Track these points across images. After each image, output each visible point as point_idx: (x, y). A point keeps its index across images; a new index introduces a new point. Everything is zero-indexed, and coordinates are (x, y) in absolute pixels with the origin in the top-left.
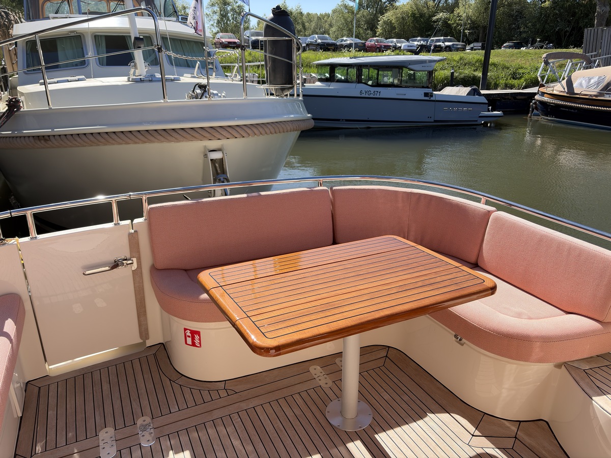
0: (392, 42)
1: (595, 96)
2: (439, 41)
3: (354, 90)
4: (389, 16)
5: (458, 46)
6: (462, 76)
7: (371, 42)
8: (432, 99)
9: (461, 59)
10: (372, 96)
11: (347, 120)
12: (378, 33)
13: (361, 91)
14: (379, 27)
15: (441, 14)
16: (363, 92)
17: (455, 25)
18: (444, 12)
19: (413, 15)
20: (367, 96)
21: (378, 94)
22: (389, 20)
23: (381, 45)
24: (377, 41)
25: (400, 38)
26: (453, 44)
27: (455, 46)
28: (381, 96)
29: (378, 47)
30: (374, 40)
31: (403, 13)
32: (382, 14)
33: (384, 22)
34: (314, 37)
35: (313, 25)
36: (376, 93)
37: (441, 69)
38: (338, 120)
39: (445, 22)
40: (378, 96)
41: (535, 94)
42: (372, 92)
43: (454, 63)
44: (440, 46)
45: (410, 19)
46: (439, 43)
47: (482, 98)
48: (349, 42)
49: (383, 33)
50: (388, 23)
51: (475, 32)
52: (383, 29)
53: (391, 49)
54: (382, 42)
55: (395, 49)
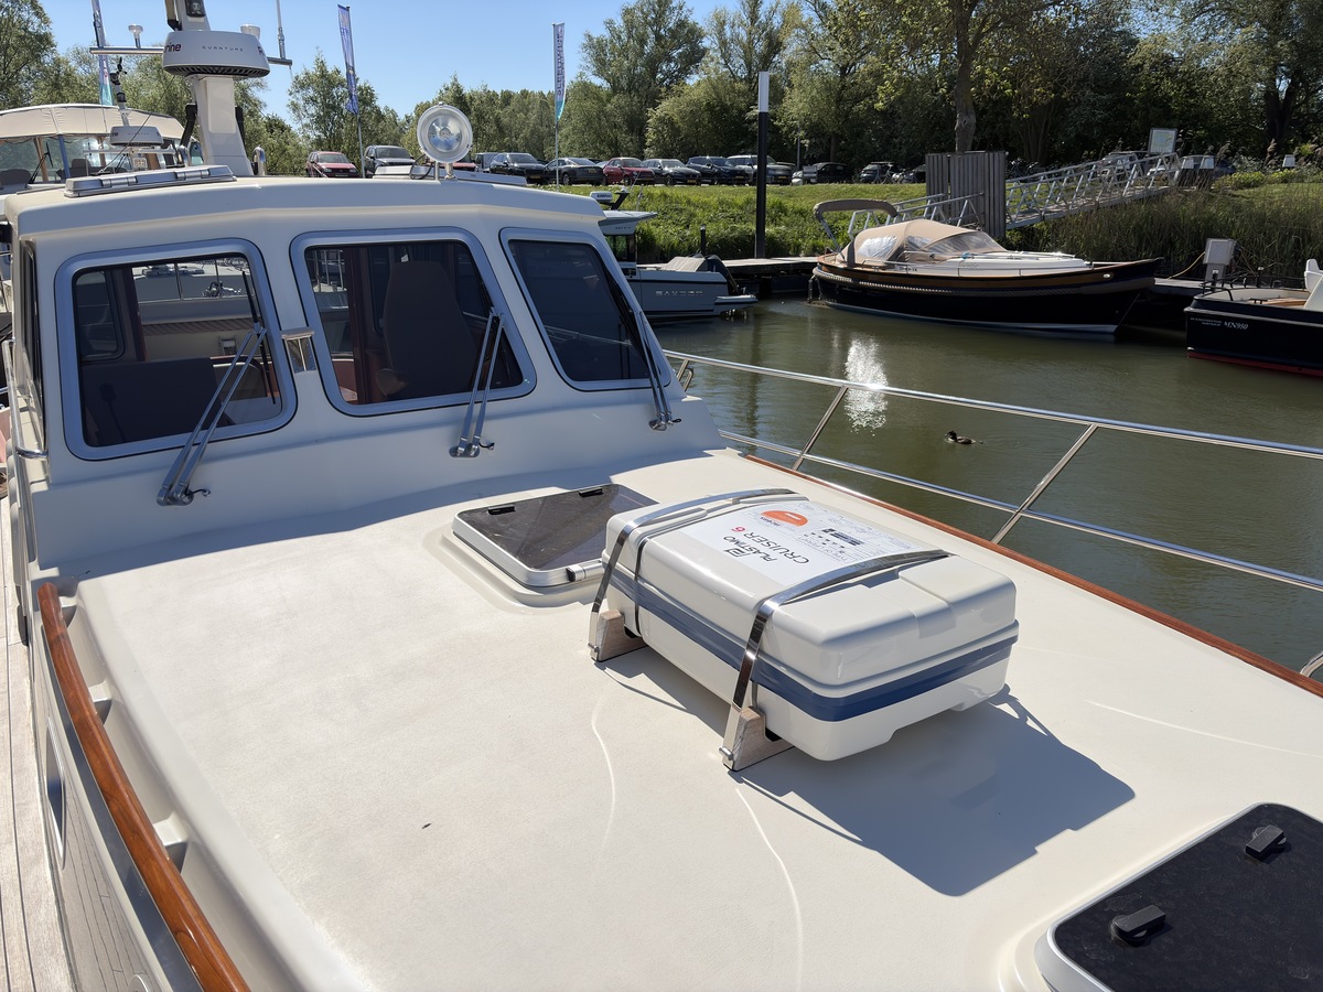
0: (656, 164)
1: (880, 267)
2: (743, 162)
4: (666, 107)
5: (778, 173)
6: (736, 234)
7: (614, 165)
8: (634, 278)
12: (649, 141)
14: (650, 129)
17: (785, 129)
22: (666, 115)
23: (631, 171)
24: (625, 164)
25: (669, 157)
29: (625, 175)
30: (619, 162)
31: (697, 103)
32: (655, 106)
33: (661, 120)
34: (504, 157)
35: (533, 118)
41: (814, 265)
43: (735, 211)
44: (742, 172)
45: (706, 116)
46: (743, 167)
47: (717, 276)
48: (572, 166)
49: (658, 141)
50: (667, 122)
51: (821, 143)
52: (658, 132)
53: (653, 176)
54: (634, 165)
55: (659, 177)
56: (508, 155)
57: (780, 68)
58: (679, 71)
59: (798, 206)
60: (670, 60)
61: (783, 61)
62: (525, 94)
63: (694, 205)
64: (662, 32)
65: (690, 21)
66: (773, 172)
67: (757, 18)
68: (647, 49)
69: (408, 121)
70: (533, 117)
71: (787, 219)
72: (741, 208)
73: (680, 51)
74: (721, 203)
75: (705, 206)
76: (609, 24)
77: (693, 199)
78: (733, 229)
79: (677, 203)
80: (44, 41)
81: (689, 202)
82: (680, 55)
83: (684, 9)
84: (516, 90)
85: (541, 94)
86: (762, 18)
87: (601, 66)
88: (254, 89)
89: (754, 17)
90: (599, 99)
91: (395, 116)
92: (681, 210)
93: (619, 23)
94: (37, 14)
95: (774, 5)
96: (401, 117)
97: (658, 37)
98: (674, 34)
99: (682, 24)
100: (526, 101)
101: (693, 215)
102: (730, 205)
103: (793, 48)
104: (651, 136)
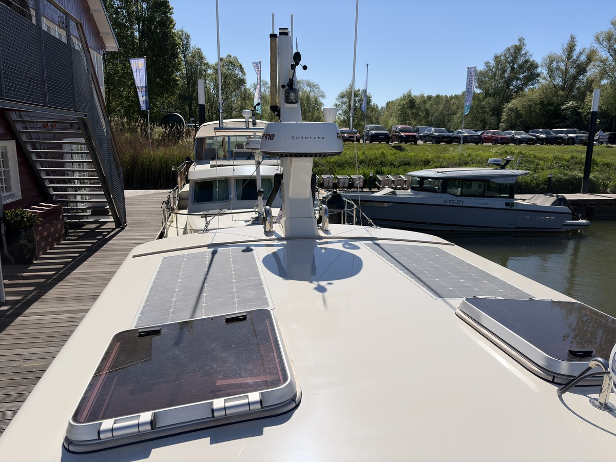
0: (510, 134)
2: (562, 132)
3: (439, 198)
4: (515, 103)
5: (583, 138)
7: (487, 134)
8: (513, 208)
9: (572, 158)
10: (455, 204)
11: (432, 224)
12: (503, 119)
13: (445, 201)
14: (504, 114)
15: (570, 103)
16: (448, 201)
17: (585, 113)
18: (573, 101)
19: (542, 103)
20: (451, 204)
21: (461, 203)
22: (514, 107)
23: (497, 137)
24: (494, 133)
26: (577, 136)
27: (578, 138)
28: (463, 205)
29: (494, 139)
30: (491, 132)
31: (531, 100)
32: (508, 102)
33: (511, 110)
34: (431, 130)
36: (459, 202)
37: (548, 168)
38: (425, 223)
39: (575, 111)
40: (461, 205)
42: (456, 201)
43: (565, 163)
44: (561, 138)
45: (538, 107)
46: (561, 135)
47: (565, 209)
48: (465, 134)
49: (508, 120)
50: (514, 110)
51: (607, 121)
52: (508, 115)
53: (509, 140)
54: (498, 134)
55: (513, 140)
56: (433, 129)
57: (583, 82)
58: (522, 85)
59: (605, 160)
60: (518, 79)
61: (585, 79)
62: (438, 96)
63: (538, 159)
64: (515, 66)
65: (531, 60)
66: (580, 138)
67: (572, 57)
68: (506, 75)
69: (382, 109)
70: (441, 107)
71: (598, 168)
72: (568, 161)
73: (524, 75)
74: (555, 158)
75: (545, 159)
76: (487, 64)
77: (538, 155)
78: (565, 175)
79: (528, 157)
80: (242, 82)
81: (535, 157)
82: (524, 77)
83: (528, 54)
84: (434, 95)
85: (446, 97)
86: (575, 57)
87: (481, 84)
88: (320, 98)
89: (569, 57)
90: (479, 100)
91: (377, 107)
92: (531, 162)
93: (492, 63)
94: (241, 71)
95: (582, 51)
96: (380, 107)
97: (513, 68)
98: (521, 67)
99: (526, 61)
100: (438, 99)
101: (538, 164)
102: (560, 159)
103: (592, 71)
104: (504, 117)
